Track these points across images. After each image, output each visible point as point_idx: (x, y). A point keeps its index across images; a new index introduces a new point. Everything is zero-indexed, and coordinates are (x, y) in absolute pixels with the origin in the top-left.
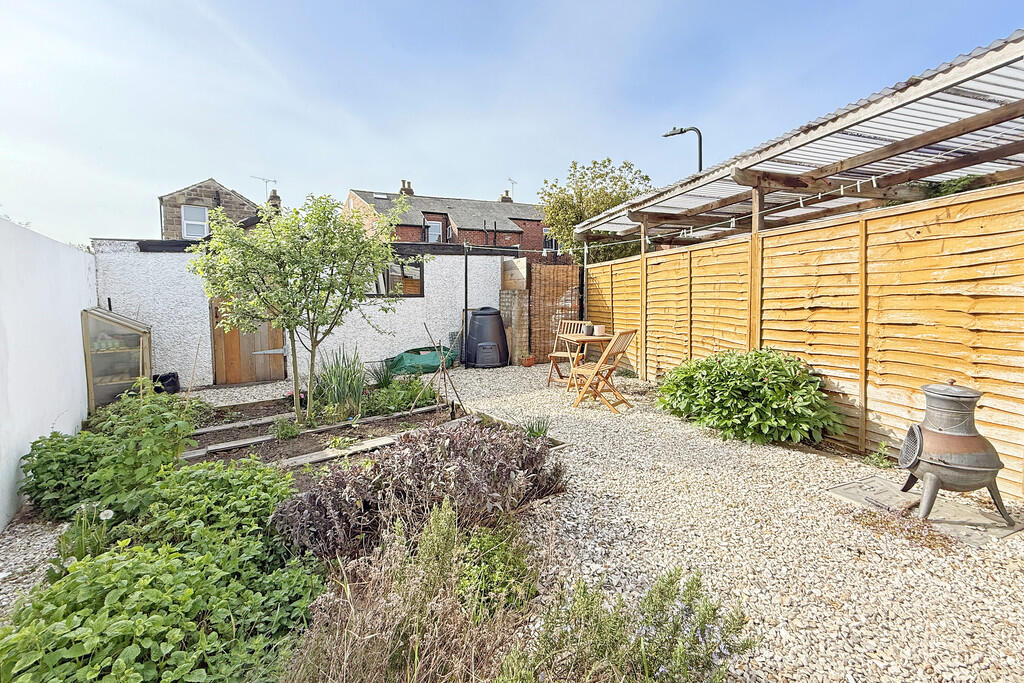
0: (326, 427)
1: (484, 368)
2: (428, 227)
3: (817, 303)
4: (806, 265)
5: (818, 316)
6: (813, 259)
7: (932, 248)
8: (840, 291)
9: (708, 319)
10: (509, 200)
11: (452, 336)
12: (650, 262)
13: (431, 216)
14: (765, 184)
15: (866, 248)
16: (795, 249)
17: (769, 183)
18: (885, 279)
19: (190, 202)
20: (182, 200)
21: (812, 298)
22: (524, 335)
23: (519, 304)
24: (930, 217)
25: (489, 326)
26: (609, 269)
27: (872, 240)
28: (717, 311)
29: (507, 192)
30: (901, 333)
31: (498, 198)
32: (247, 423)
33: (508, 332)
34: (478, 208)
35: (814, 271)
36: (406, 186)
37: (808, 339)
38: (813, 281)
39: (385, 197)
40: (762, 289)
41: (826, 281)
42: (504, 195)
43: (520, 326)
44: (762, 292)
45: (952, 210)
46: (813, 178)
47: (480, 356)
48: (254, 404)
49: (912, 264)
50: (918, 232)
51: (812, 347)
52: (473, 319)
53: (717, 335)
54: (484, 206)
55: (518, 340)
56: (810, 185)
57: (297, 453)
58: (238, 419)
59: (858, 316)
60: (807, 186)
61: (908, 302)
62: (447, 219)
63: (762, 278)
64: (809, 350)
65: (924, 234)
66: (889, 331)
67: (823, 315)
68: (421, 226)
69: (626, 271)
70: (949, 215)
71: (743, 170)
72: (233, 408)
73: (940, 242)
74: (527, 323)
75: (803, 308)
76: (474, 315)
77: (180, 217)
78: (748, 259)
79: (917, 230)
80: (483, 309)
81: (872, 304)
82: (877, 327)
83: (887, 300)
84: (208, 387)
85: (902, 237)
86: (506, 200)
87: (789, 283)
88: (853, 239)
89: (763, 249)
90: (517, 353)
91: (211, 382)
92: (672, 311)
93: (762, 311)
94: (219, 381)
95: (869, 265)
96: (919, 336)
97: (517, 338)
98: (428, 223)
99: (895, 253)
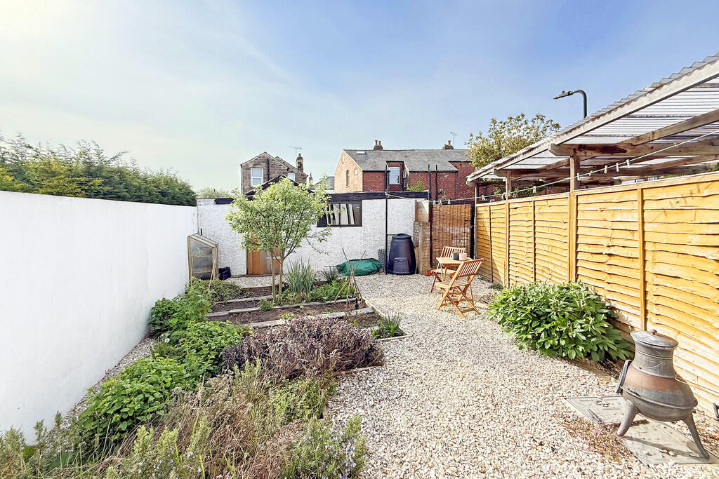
0: (288, 306)
1: (397, 274)
2: (389, 172)
3: (612, 251)
4: (605, 220)
5: (613, 261)
6: (608, 215)
7: (688, 216)
8: (627, 243)
9: (546, 254)
10: (451, 148)
11: (380, 251)
12: (512, 206)
13: (392, 164)
14: (579, 153)
15: (643, 211)
16: (597, 207)
17: (586, 153)
18: (657, 238)
19: (255, 166)
20: (251, 165)
21: (608, 246)
22: (426, 254)
23: (423, 233)
24: (685, 190)
25: (403, 247)
26: (488, 209)
27: (647, 205)
28: (550, 248)
29: (449, 142)
30: (668, 283)
31: (441, 147)
32: (253, 299)
33: (416, 251)
34: (426, 155)
35: (609, 225)
36: (378, 144)
37: (607, 279)
38: (609, 233)
39: (364, 152)
40: (577, 235)
41: (616, 234)
42: (447, 144)
43: (423, 248)
44: (577, 238)
45: (701, 186)
46: (632, 145)
47: (396, 266)
48: (260, 288)
49: (675, 228)
50: (678, 202)
51: (610, 285)
52: (392, 242)
53: (551, 267)
54: (431, 154)
55: (422, 257)
56: (629, 151)
57: (267, 320)
58: (250, 296)
59: (639, 264)
60: (625, 151)
61: (674, 258)
62: (403, 165)
63: (577, 227)
64: (608, 287)
65: (682, 205)
66: (660, 280)
67: (616, 261)
68: (384, 172)
69: (498, 211)
70: (699, 190)
71: (559, 145)
72: (250, 289)
73: (694, 212)
74: (428, 245)
75: (602, 254)
76: (393, 239)
77: (250, 175)
78: (568, 211)
79: (678, 200)
80: (399, 235)
81: (649, 256)
82: (653, 275)
83: (659, 254)
84: (244, 276)
85: (666, 204)
86: (448, 147)
87: (594, 232)
88: (634, 203)
89: (577, 205)
90: (421, 266)
91: (245, 273)
92: (524, 244)
93: (577, 253)
94: (249, 273)
95: (646, 225)
96: (680, 288)
97: (422, 255)
98: (389, 169)
99: (662, 218)
